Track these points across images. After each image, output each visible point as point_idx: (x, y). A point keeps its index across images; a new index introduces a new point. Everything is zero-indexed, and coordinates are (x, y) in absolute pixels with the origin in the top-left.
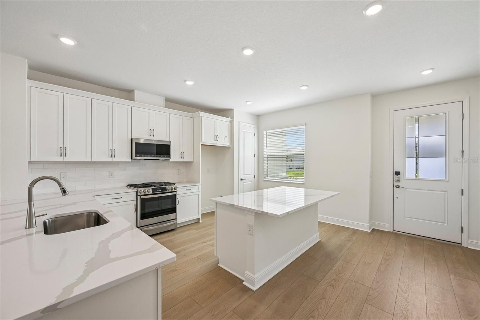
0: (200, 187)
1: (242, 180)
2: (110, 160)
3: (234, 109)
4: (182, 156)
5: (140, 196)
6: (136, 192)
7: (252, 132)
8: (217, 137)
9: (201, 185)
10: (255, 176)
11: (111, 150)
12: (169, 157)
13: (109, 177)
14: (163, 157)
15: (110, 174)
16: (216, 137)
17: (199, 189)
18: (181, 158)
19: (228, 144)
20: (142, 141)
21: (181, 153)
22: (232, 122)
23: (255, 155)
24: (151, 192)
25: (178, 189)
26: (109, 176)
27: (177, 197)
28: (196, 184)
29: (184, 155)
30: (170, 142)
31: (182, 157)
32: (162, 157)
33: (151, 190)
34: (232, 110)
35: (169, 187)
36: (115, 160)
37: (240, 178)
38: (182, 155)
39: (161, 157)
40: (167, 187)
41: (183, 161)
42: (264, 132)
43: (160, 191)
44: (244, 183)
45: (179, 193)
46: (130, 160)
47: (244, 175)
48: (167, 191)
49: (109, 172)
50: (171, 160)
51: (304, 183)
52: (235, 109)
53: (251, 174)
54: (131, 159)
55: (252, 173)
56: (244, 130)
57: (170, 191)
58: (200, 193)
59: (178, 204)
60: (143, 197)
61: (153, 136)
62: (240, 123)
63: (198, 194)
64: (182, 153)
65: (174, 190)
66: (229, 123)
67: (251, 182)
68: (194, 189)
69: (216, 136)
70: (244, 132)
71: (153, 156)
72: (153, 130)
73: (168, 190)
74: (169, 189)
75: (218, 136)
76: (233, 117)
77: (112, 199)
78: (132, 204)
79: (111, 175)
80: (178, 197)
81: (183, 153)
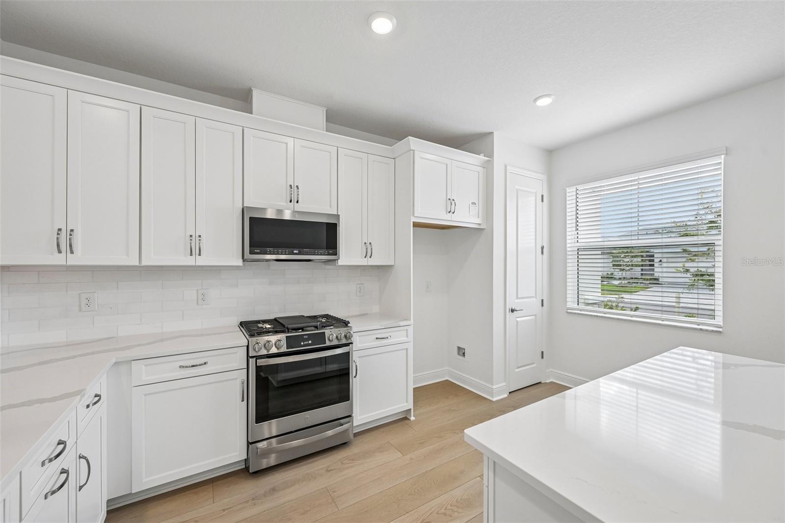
0: (411, 329)
1: (513, 311)
2: (190, 261)
3: (493, 132)
4: (367, 252)
5: (255, 359)
6: (246, 347)
7: (536, 193)
8: (453, 203)
9: (412, 326)
10: (542, 300)
11: (191, 236)
12: (335, 254)
13: (198, 304)
14: (321, 255)
15: (200, 297)
16: (451, 205)
17: (407, 337)
18: (365, 257)
19: (478, 221)
20: (270, 215)
21: (365, 243)
22: (488, 167)
23: (542, 248)
24: (284, 349)
25: (356, 339)
26: (197, 300)
27: (354, 359)
28: (402, 323)
29: (372, 249)
30: (338, 216)
31: (368, 254)
32: (318, 255)
33: (284, 343)
34: (487, 136)
35: (332, 334)
36: (201, 261)
37: (509, 307)
38: (367, 249)
39: (314, 254)
40: (327, 332)
41: (370, 264)
42: (568, 190)
43: (309, 345)
44: (517, 319)
45: (358, 345)
46: (240, 263)
47: (517, 298)
48: (328, 344)
49: (197, 290)
50: (341, 262)
51: (721, 330)
52: (495, 134)
53: (534, 295)
54: (241, 260)
55: (536, 294)
56: (517, 187)
57: (335, 342)
58: (410, 347)
59: (354, 375)
60: (262, 362)
61: (297, 202)
62: (508, 168)
63: (407, 349)
64: (368, 244)
65: (344, 341)
66: (480, 169)
67: (533, 317)
68: (397, 337)
69: (451, 201)
70: (517, 191)
71: (295, 252)
72: (297, 186)
73: (329, 340)
74: (331, 339)
75: (453, 200)
76: (490, 155)
77: (180, 367)
78: (237, 379)
79: (202, 299)
80: (355, 357)
81: (370, 243)
